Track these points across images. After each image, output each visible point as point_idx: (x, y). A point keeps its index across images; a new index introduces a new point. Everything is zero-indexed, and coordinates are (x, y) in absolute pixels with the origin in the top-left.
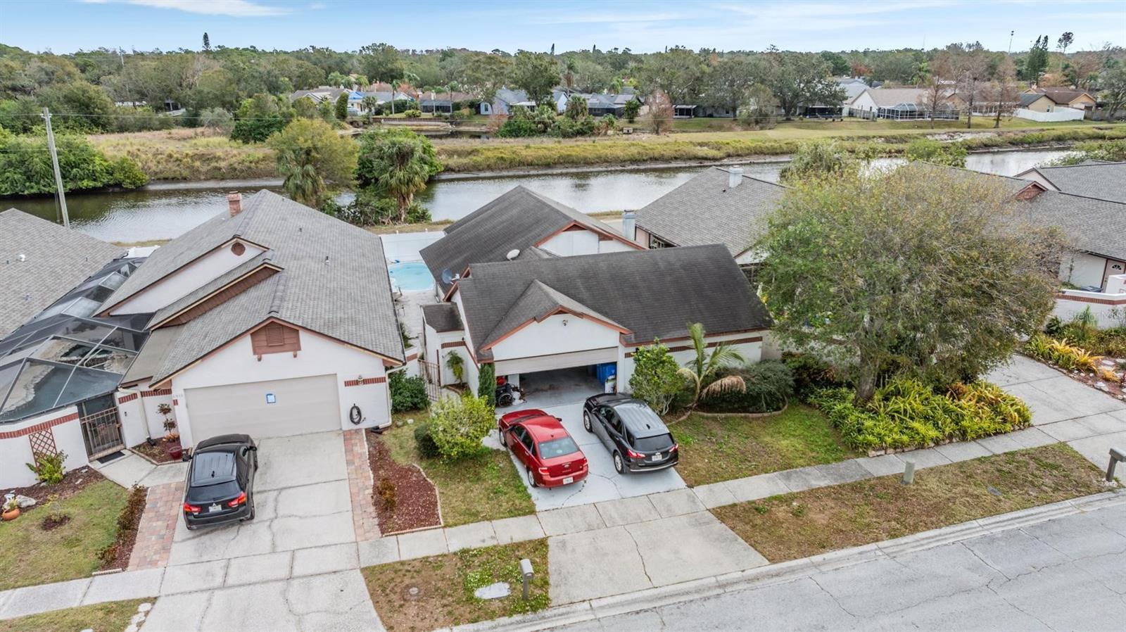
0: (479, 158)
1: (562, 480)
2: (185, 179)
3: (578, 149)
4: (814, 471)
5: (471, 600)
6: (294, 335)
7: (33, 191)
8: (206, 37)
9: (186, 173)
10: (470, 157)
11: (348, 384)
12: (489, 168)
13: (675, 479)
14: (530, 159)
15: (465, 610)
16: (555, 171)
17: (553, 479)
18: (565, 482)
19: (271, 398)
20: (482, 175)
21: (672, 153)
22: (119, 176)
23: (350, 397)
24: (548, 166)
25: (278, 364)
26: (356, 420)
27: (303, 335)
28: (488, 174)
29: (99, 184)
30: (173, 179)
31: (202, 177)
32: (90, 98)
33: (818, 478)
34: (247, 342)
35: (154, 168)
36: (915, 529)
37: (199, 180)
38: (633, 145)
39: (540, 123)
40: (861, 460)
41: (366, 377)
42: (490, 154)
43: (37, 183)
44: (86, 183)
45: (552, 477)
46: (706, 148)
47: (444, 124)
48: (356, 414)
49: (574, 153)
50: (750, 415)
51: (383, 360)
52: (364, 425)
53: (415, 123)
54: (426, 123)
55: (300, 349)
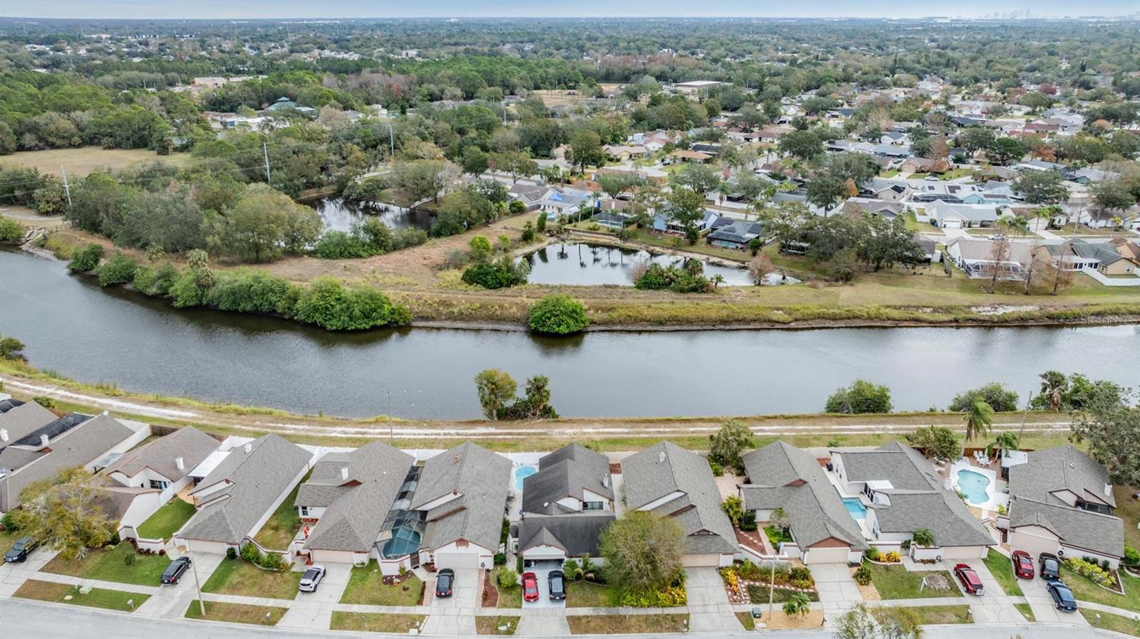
0: (615, 315)
1: (530, 600)
3: (683, 311)
5: (497, 629)
6: (467, 543)
10: (610, 313)
11: (482, 557)
12: (621, 322)
13: (564, 603)
14: (648, 317)
15: (494, 631)
21: (753, 317)
22: (397, 317)
23: (482, 560)
24: (661, 323)
25: (462, 549)
26: (483, 567)
27: (470, 543)
28: (619, 327)
29: (386, 322)
31: (443, 317)
33: (603, 612)
34: (455, 543)
35: (416, 310)
36: (616, 632)
37: (441, 320)
41: (486, 556)
43: (355, 323)
47: (615, 239)
51: (490, 550)
52: (486, 568)
53: (594, 235)
54: (602, 236)
55: (468, 546)
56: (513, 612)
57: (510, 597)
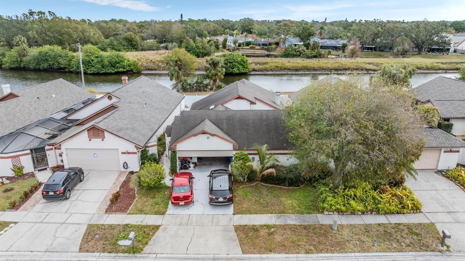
0: (267, 66)
1: (179, 203)
2: (155, 70)
3: (311, 64)
4: (293, 216)
5: (115, 244)
6: (102, 132)
7: (103, 72)
8: (182, 15)
9: (156, 67)
10: (264, 65)
11: (123, 153)
12: (271, 70)
13: (231, 210)
14: (289, 67)
15: (109, 247)
16: (299, 73)
17: (175, 202)
18: (181, 204)
19: (96, 156)
20: (268, 73)
21: (354, 67)
22: (132, 67)
23: (124, 158)
24: (297, 70)
25: (97, 143)
26: (126, 168)
27: (106, 133)
28: (270, 73)
29: (125, 70)
30: (151, 69)
31: (161, 69)
32: (132, 38)
33: (292, 220)
34: (86, 133)
35: (145, 65)
36: (321, 251)
37: (160, 70)
38: (337, 63)
39: (298, 52)
40: (319, 215)
41: (129, 151)
42: (272, 64)
43: (105, 69)
44: (121, 70)
45: (174, 201)
46: (371, 65)
47: (264, 51)
48: (125, 165)
49: (309, 65)
50: (283, 187)
51: (135, 146)
52: (129, 170)
53: (253, 50)
54: (257, 50)
55: (105, 138)
56: (151, 220)
57: (151, 201)
